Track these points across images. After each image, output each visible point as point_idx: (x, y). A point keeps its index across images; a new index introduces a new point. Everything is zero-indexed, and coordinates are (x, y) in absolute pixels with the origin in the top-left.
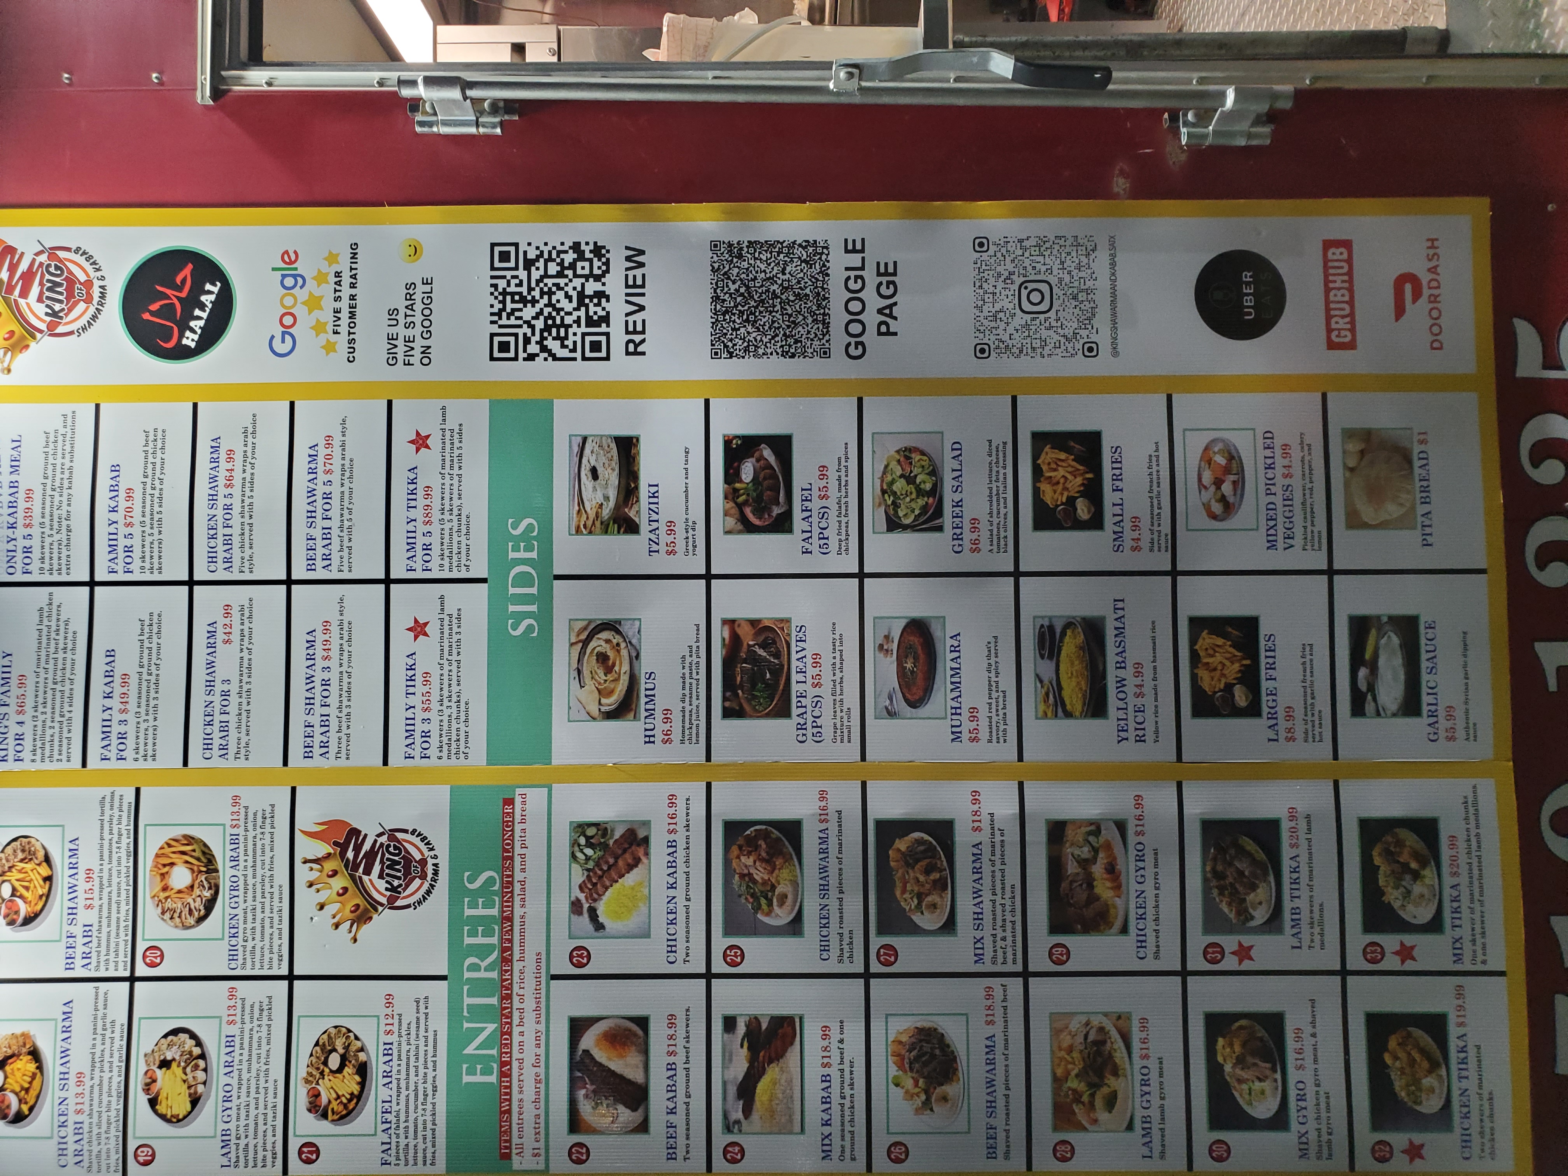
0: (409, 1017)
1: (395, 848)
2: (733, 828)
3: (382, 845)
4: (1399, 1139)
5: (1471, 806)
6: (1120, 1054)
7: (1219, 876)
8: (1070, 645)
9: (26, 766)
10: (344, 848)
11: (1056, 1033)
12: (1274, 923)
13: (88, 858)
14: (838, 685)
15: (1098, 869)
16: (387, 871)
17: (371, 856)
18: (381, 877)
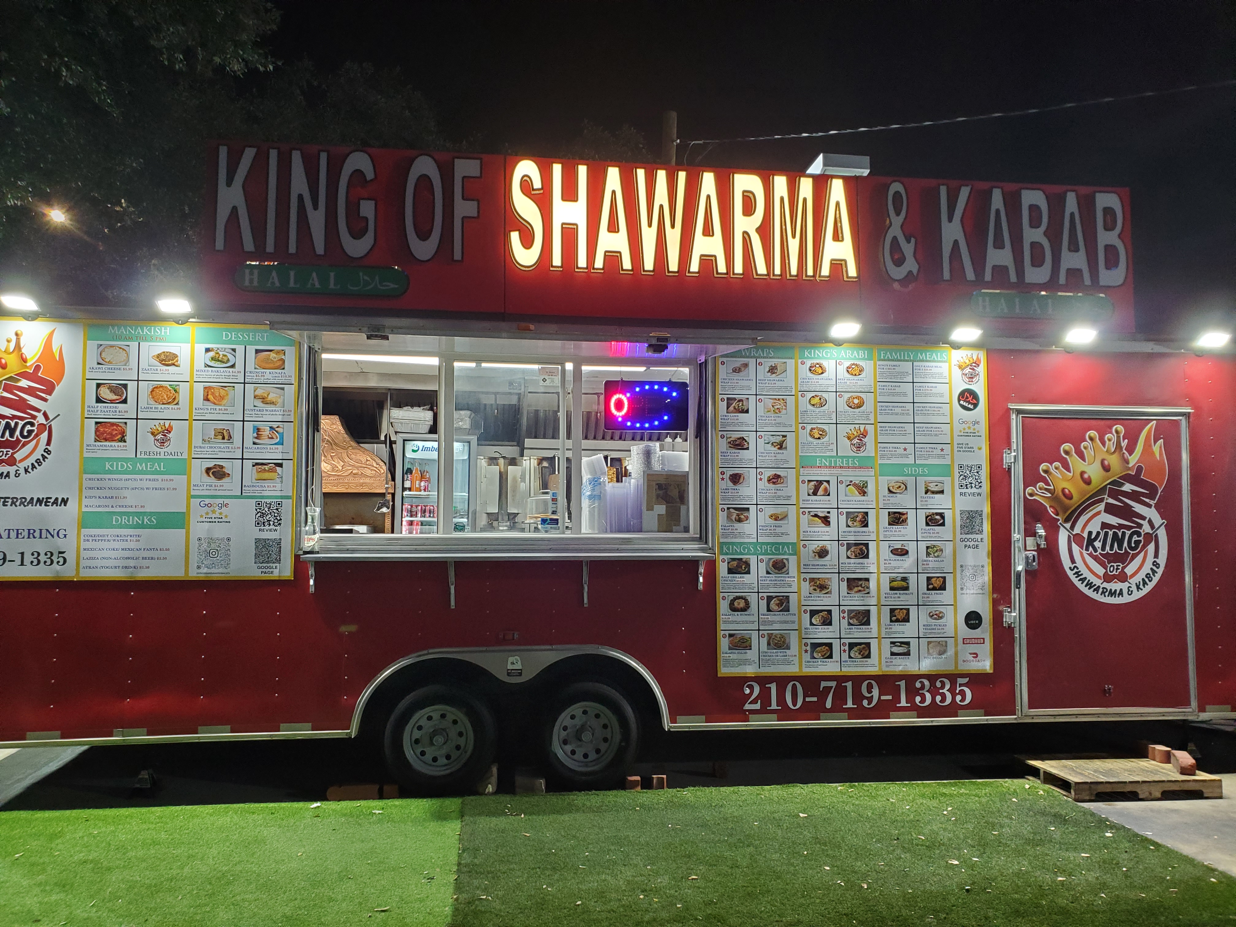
0: (829, 448)
1: (862, 445)
2: (867, 513)
3: (863, 442)
4: (808, 648)
5: (873, 665)
6: (824, 592)
7: (859, 613)
8: (904, 584)
9: (878, 370)
10: (862, 434)
11: (828, 579)
12: (850, 624)
13: (860, 383)
14: (894, 536)
15: (860, 588)
18: (857, 442)
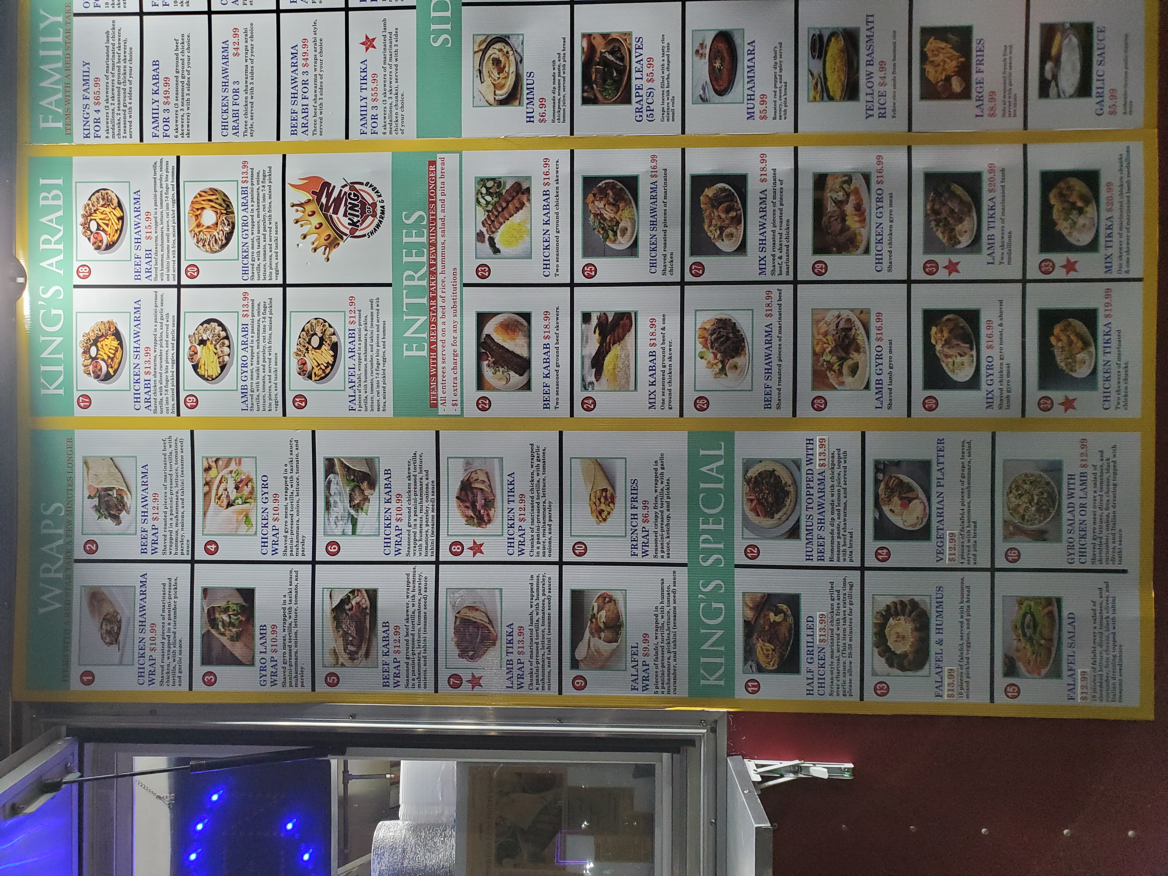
0: (366, 311)
1: (355, 195)
2: (589, 182)
3: (345, 193)
4: (1057, 395)
5: (1125, 162)
6: (861, 338)
7: (936, 212)
8: (834, 49)
9: (102, 141)
10: (319, 195)
11: (816, 322)
12: (975, 245)
13: (147, 204)
14: (665, 82)
15: (849, 208)
16: (349, 211)
17: (338, 201)
18: (345, 215)
